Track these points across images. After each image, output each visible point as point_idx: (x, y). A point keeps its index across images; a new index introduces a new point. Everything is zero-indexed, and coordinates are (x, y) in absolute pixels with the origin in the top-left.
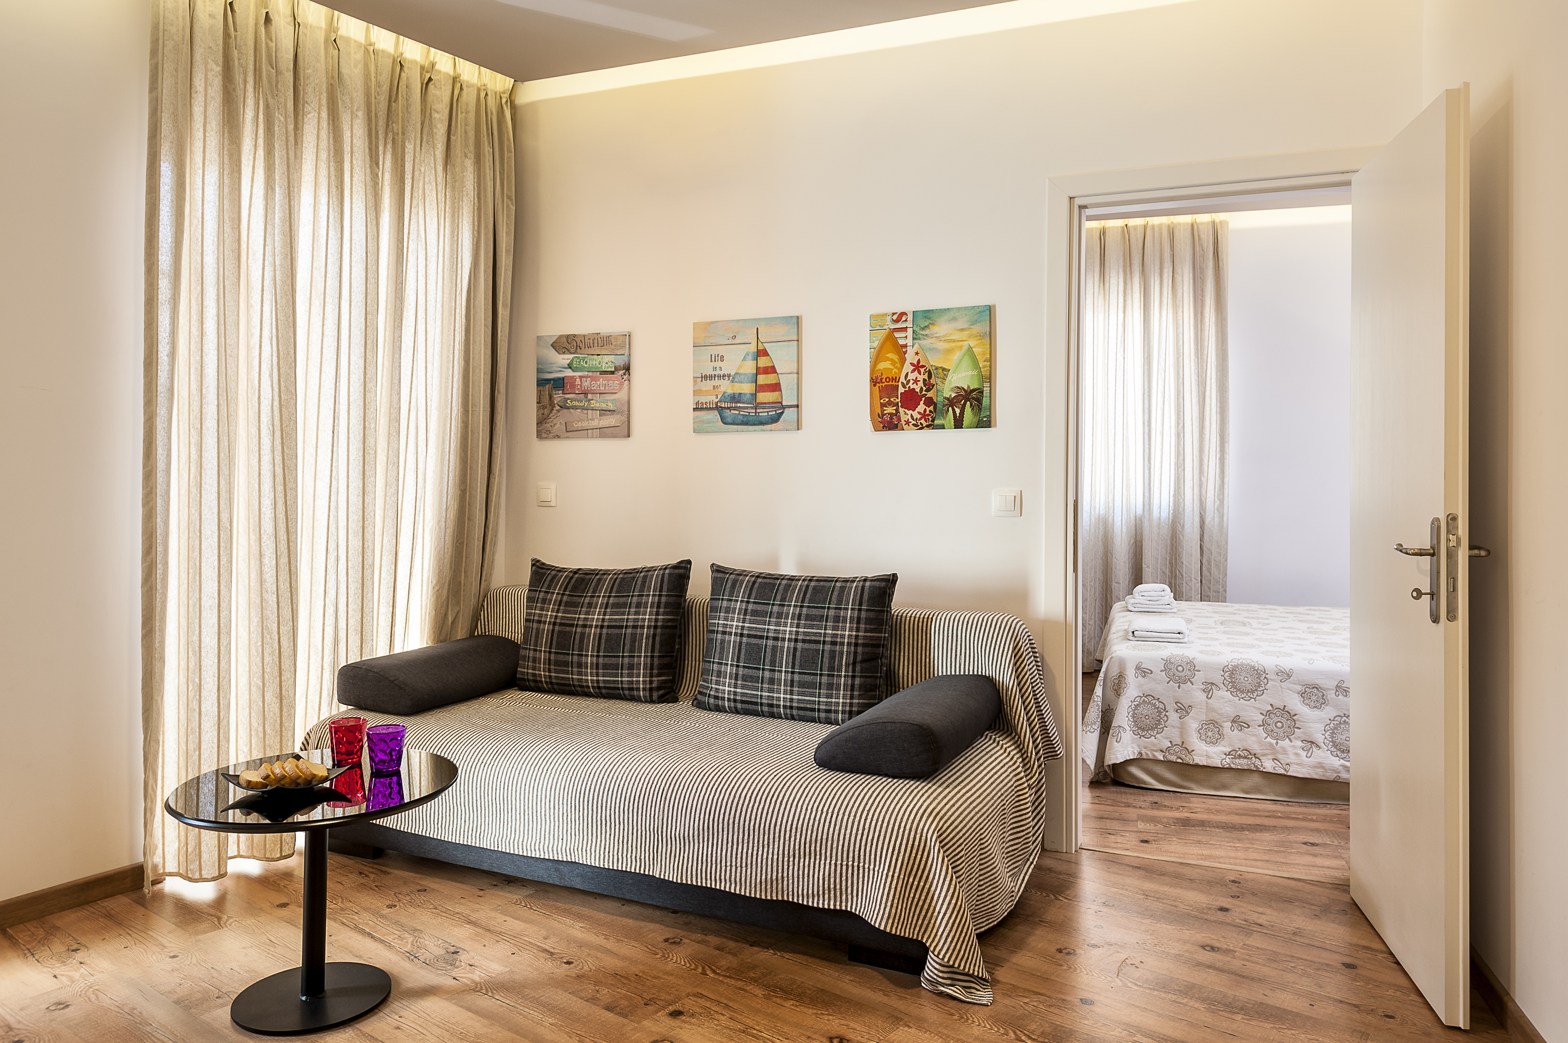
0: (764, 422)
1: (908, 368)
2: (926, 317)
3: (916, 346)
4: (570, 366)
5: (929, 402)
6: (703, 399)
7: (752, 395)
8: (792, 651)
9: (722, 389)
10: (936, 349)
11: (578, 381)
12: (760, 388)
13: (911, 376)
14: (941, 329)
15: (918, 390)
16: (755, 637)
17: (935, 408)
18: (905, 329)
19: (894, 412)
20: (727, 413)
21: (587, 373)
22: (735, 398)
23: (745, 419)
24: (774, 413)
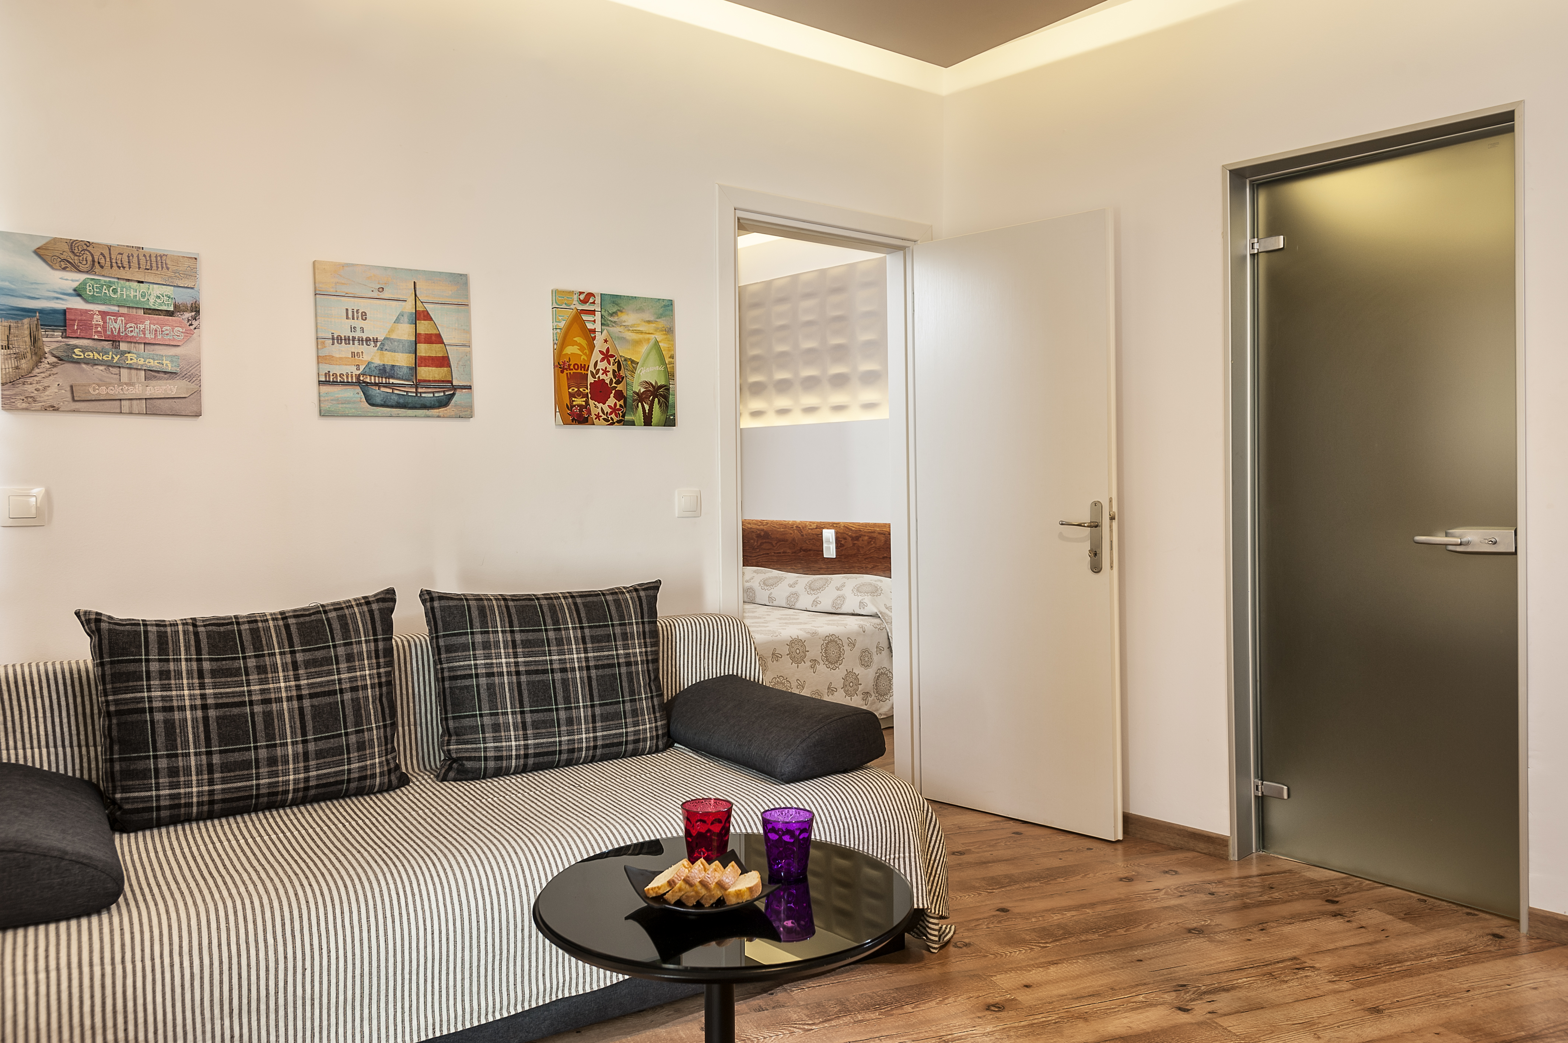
0: (428, 405)
1: (596, 356)
2: (614, 302)
3: (605, 332)
4: (78, 293)
5: (619, 395)
6: (337, 370)
7: (411, 369)
8: (586, 681)
9: (366, 358)
10: (624, 338)
11: (97, 320)
12: (421, 361)
13: (601, 366)
14: (629, 318)
15: (608, 382)
16: (537, 672)
17: (625, 402)
18: (593, 312)
19: (584, 403)
20: (375, 391)
21: (116, 308)
22: (386, 372)
23: (401, 401)
24: (442, 394)
